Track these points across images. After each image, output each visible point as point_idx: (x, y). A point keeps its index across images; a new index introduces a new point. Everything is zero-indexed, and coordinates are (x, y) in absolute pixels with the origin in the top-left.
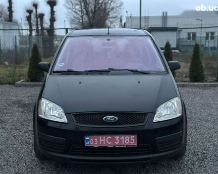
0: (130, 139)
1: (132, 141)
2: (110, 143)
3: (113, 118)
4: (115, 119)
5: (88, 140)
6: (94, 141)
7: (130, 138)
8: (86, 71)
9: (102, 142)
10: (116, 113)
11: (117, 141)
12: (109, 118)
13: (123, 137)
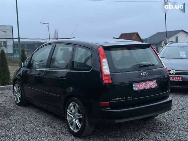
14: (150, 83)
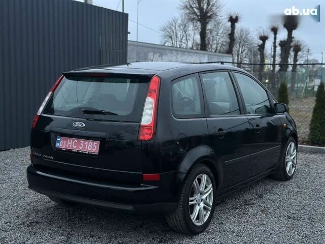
14: (87, 143)
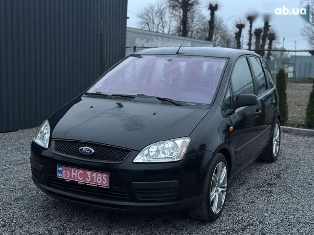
0: (102, 178)
1: (104, 180)
2: (82, 178)
3: (89, 150)
4: (91, 151)
5: (61, 172)
6: (67, 173)
7: (102, 176)
8: (113, 95)
9: (74, 176)
10: (95, 145)
11: (88, 178)
12: (85, 149)
13: (95, 175)
